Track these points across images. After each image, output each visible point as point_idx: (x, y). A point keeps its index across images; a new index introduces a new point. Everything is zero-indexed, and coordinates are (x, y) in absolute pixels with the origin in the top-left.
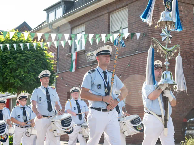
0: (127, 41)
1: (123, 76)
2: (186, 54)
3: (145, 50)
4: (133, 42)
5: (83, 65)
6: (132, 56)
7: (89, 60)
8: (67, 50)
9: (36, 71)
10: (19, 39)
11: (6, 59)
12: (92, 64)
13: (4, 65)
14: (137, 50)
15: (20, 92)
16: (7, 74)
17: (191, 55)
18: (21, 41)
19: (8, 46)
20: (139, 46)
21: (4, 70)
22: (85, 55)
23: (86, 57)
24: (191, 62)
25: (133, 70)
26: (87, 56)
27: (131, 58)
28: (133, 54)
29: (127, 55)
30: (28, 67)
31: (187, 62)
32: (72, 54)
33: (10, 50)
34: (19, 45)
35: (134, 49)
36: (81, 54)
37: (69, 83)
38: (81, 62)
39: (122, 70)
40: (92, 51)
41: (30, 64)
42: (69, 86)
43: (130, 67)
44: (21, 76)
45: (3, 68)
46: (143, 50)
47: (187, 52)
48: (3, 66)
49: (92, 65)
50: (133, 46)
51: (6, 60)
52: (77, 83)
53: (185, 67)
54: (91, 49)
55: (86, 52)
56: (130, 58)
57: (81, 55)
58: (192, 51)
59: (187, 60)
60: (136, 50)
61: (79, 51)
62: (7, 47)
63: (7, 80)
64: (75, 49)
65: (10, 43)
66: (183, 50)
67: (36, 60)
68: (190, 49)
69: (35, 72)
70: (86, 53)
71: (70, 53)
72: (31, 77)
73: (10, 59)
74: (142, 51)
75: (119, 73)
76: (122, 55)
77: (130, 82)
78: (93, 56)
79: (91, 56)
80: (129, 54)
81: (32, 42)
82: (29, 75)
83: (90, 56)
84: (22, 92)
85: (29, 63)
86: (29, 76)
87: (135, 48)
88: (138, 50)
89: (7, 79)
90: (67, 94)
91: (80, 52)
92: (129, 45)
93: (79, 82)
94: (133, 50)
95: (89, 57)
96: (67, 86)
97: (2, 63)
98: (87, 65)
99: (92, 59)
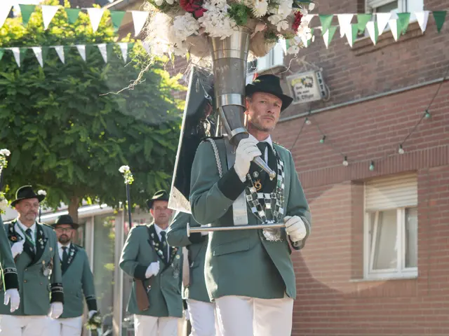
1: (409, 149)
4: (441, 40)
6: (438, 85)
7: (298, 98)
9: (130, 132)
10: (73, 30)
11: (31, 95)
12: (307, 113)
13: (28, 114)
15: (78, 200)
16: (36, 143)
18: (81, 39)
19: (37, 51)
21: (27, 129)
22: (285, 82)
23: (290, 89)
25: (441, 130)
26: (292, 87)
27: (433, 92)
28: (441, 79)
29: (422, 81)
30: (102, 120)
33: (45, 65)
34: (74, 52)
35: (444, 64)
39: (406, 131)
40: (309, 70)
41: (110, 110)
43: (430, 119)
44: (80, 150)
45: (24, 123)
48: (23, 117)
49: (309, 115)
50: (440, 52)
51: (31, 98)
54: (305, 63)
55: (288, 74)
56: (433, 90)
61: (265, 71)
62: (35, 58)
63: (36, 163)
65: (43, 45)
67: (128, 96)
69: (125, 135)
70: (288, 77)
72: (112, 152)
73: (46, 93)
75: (398, 139)
76: (406, 82)
77: (431, 169)
78: (311, 86)
79: (306, 86)
80: (427, 80)
81: (115, 39)
82: (108, 147)
83: (301, 87)
84: (84, 202)
85: (107, 106)
86: (107, 151)
89: (35, 158)
92: (427, 50)
94: (439, 65)
95: (297, 88)
97: (20, 109)
98: (292, 115)
99: (308, 94)
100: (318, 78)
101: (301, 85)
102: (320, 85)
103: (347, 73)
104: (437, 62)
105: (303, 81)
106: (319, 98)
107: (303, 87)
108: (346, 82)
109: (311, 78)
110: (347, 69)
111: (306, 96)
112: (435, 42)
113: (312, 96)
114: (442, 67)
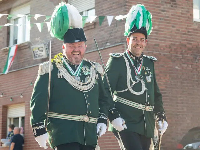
0: (93, 28)
2: (181, 48)
3: (121, 42)
4: (102, 30)
5: (27, 65)
7: (36, 57)
8: (3, 43)
14: (108, 41)
17: (189, 49)
20: (110, 36)
22: (30, 49)
24: (188, 59)
26: (34, 52)
28: (103, 48)
29: (94, 49)
31: (183, 60)
32: (10, 48)
35: (104, 41)
36: (24, 48)
37: (5, 92)
38: (25, 60)
40: (41, 44)
42: (5, 97)
46: (118, 42)
47: (182, 46)
50: (102, 35)
52: (18, 92)
53: (179, 67)
54: (40, 40)
55: (32, 45)
57: (25, 50)
58: (191, 44)
59: (182, 56)
60: (107, 43)
64: (16, 42)
66: (177, 42)
68: (187, 40)
70: (32, 47)
71: (7, 46)
74: (116, 43)
78: (42, 51)
79: (40, 51)
87: (106, 39)
88: (110, 42)
90: (3, 109)
91: (22, 45)
92: (96, 35)
93: (21, 91)
94: (101, 42)
95: (36, 52)
96: (3, 97)
98: (33, 64)
99: (41, 55)
100: (46, 48)
101: (37, 50)
102: (46, 50)
103: (59, 45)
104: (101, 40)
105: (38, 49)
106: (46, 57)
107: (39, 51)
108: (59, 49)
109: (42, 48)
110: (59, 43)
111: (40, 56)
112: (100, 31)
113: (43, 56)
114: (103, 42)
